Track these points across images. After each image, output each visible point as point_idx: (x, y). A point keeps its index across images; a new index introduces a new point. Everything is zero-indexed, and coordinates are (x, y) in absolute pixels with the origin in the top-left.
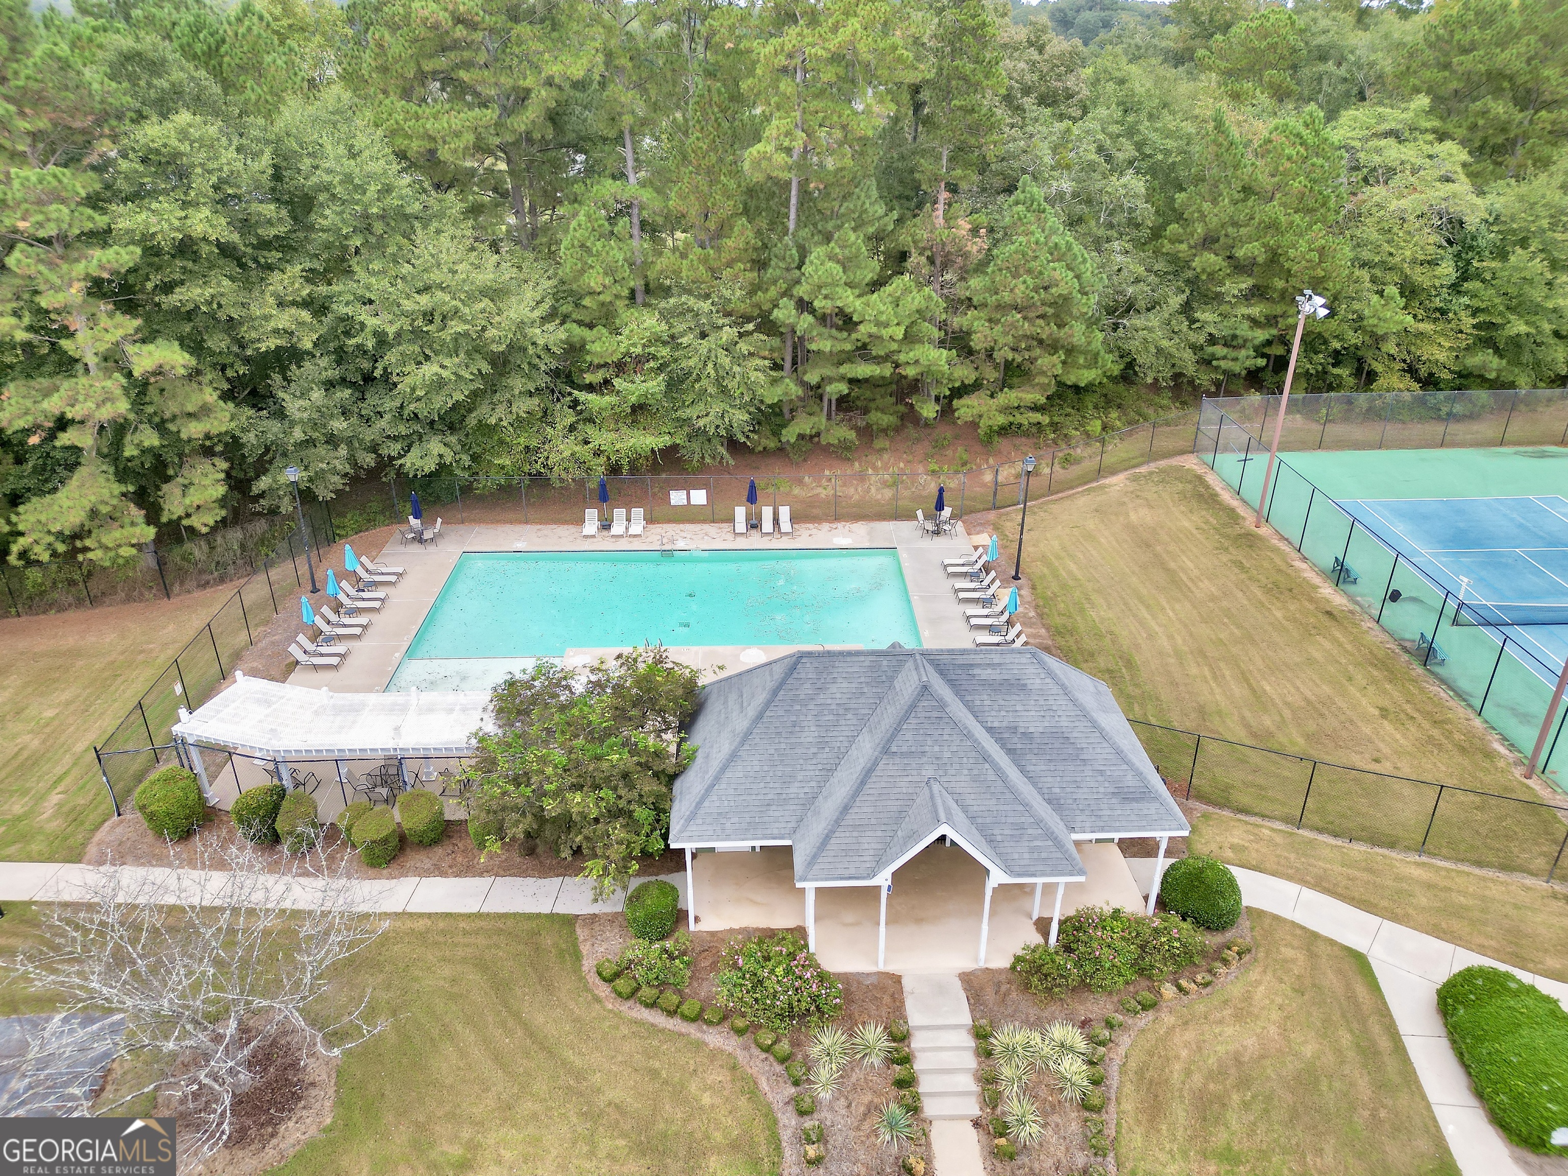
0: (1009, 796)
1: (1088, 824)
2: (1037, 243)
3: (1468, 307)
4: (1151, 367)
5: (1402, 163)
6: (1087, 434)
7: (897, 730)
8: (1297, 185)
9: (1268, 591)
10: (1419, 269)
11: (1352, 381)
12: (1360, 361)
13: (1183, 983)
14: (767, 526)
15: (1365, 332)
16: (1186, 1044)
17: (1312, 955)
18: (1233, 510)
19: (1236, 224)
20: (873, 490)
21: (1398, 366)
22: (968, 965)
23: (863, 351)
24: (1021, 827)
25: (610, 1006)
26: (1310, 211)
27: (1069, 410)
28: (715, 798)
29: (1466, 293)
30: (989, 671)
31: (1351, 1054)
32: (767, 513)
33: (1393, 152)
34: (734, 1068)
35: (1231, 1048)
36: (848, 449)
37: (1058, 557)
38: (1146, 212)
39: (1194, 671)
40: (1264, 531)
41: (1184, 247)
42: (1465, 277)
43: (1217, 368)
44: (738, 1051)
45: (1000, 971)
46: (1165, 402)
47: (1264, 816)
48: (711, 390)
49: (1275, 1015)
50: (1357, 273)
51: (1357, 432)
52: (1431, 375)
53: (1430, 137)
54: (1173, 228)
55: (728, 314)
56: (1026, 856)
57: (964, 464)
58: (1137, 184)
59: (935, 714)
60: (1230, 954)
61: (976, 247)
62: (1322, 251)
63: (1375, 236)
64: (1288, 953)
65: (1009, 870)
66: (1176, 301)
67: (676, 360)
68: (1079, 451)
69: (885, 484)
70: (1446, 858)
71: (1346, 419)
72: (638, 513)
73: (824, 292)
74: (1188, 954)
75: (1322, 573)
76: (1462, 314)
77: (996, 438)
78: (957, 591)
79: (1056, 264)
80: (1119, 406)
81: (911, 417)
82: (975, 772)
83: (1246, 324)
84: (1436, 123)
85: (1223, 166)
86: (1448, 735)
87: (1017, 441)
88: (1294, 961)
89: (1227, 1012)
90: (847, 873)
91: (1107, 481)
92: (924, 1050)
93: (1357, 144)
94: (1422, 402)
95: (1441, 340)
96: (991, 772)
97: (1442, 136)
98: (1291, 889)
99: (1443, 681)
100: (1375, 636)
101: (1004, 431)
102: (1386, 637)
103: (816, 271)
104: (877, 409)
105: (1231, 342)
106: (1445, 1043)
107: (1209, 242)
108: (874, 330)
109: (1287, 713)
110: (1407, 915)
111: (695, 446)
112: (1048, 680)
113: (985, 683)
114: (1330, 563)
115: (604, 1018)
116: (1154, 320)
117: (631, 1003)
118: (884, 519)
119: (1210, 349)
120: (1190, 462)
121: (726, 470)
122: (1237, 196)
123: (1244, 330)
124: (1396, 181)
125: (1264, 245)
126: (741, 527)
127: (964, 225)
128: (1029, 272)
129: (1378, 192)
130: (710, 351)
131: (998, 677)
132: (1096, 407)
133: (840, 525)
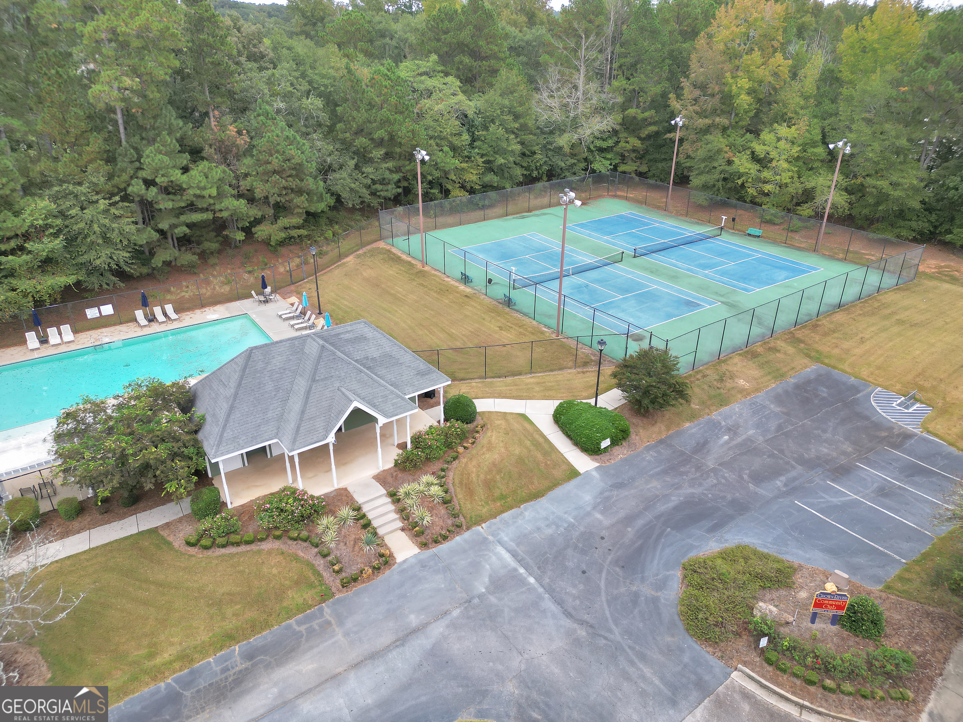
0: (376, 384)
1: (411, 390)
2: (277, 136)
3: (478, 154)
4: (349, 199)
5: (434, 87)
6: (326, 238)
7: (316, 369)
8: (393, 100)
9: (439, 293)
10: (454, 138)
11: (440, 195)
12: (441, 185)
13: (465, 445)
14: (160, 317)
15: (440, 170)
16: (474, 466)
17: (507, 420)
18: (410, 262)
19: (370, 122)
20: (217, 288)
21: (458, 185)
22: (375, 472)
23: (191, 207)
24: (385, 396)
25: (201, 556)
26: (401, 113)
27: (313, 227)
28: (229, 431)
29: (476, 148)
30: (348, 335)
31: (532, 448)
32: (157, 310)
33: (429, 83)
34: (283, 553)
35: (490, 461)
36: (194, 267)
37: (337, 300)
38: (324, 117)
39: (420, 333)
40: (427, 268)
41: (348, 135)
42: (473, 140)
43: (379, 197)
44: (282, 546)
45: (390, 469)
46: (358, 218)
47: (471, 379)
48: (100, 241)
49: (501, 444)
50: (430, 142)
51: (450, 219)
52: (472, 187)
53: (442, 75)
54: (339, 126)
55: (97, 193)
56: (391, 408)
57: (266, 265)
58: (319, 103)
59: (331, 358)
60: (479, 429)
61: (242, 141)
62: (413, 131)
63: (432, 123)
64: (498, 422)
65: (386, 415)
66: (352, 163)
67: (67, 227)
68: (325, 248)
69: (223, 283)
70: (540, 372)
71: (442, 215)
72: (66, 329)
73: (161, 172)
74: (463, 433)
75: (457, 280)
76: (477, 157)
77: (279, 248)
78: (292, 326)
79: (291, 147)
80: (337, 223)
81: (227, 242)
82: (358, 378)
83: (387, 172)
84: (442, 68)
85: (356, 92)
86: (526, 330)
87: (292, 248)
88: (501, 424)
89: (484, 450)
90: (313, 441)
91: (345, 260)
92: (369, 511)
93: (412, 79)
94: (470, 202)
95: (472, 171)
96: (365, 376)
97: (447, 74)
98: (491, 401)
99: (517, 311)
100: (487, 301)
101: (282, 243)
102: (491, 300)
103: (153, 160)
104: (206, 240)
105: (383, 182)
106: (560, 433)
107: (359, 132)
108: (198, 192)
109: (464, 338)
110: (534, 396)
111: (94, 279)
112: (375, 333)
113: (347, 341)
114: (460, 276)
115: (201, 562)
116: (344, 174)
117: (213, 549)
118: (232, 301)
119: (374, 187)
120: (381, 245)
121: (121, 289)
122: (367, 107)
123: (387, 175)
124: (434, 96)
125: (386, 131)
126: (143, 322)
127: (232, 130)
128: (278, 152)
129: (426, 103)
130: (92, 216)
131: (352, 337)
132: (326, 225)
133: (206, 309)
